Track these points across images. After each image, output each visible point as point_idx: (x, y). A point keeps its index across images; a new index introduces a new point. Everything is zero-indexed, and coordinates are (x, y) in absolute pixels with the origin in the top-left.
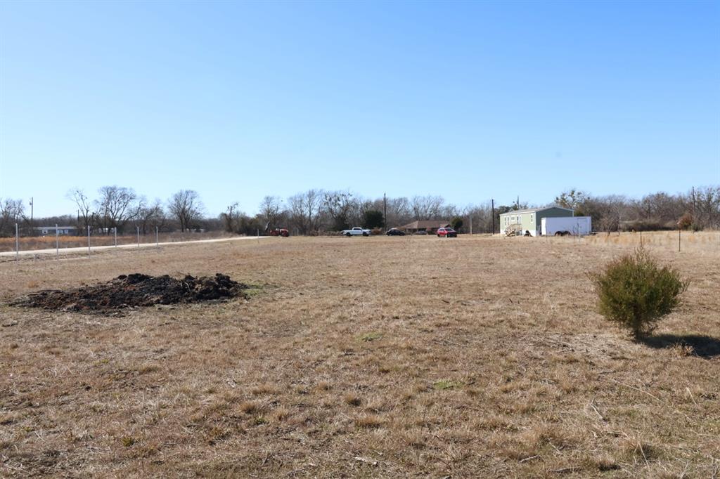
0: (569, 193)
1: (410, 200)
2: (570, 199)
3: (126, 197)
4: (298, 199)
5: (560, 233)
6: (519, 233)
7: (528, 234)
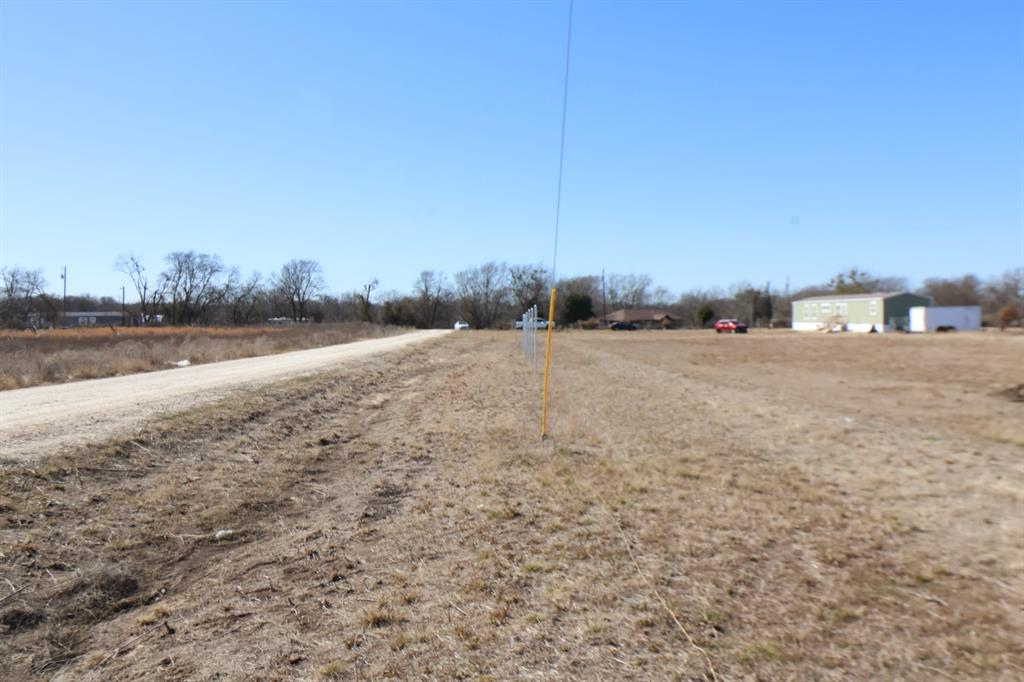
0: (849, 274)
3: (208, 267)
4: (469, 276)
5: (942, 329)
6: (845, 329)
7: (873, 331)
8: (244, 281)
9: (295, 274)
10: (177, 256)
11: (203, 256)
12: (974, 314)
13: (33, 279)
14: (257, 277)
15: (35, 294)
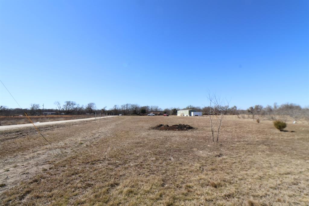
1: (150, 106)
2: (190, 107)
3: (73, 104)
4: (124, 106)
5: (196, 116)
6: (184, 115)
7: (187, 116)
8: (80, 106)
9: (90, 106)
10: (67, 102)
11: (72, 102)
12: (201, 113)
13: (38, 106)
14: (83, 106)
15: (38, 109)
